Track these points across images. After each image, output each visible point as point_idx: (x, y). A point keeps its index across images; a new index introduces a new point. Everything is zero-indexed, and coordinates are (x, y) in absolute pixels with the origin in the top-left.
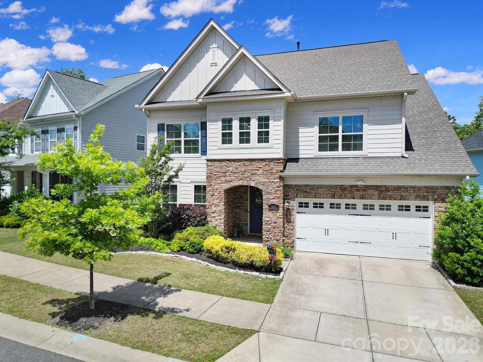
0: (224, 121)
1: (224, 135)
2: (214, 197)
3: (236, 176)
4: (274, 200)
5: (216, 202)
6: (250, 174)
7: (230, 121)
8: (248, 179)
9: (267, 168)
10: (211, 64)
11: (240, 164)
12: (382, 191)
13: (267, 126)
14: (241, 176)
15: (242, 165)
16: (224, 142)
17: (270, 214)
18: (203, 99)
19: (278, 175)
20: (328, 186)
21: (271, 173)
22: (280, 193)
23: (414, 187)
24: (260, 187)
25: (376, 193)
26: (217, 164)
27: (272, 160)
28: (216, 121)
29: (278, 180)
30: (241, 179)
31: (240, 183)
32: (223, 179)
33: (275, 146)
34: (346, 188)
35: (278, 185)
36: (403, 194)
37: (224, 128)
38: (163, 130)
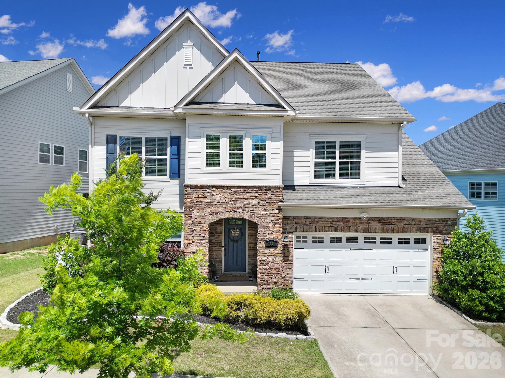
0: (209, 138)
1: (208, 155)
2: (195, 233)
3: (224, 206)
4: (271, 236)
5: (197, 239)
6: (243, 204)
7: (218, 138)
8: (240, 210)
9: (264, 197)
10: (185, 65)
11: (230, 191)
12: (385, 224)
13: (264, 148)
14: (231, 206)
15: (233, 193)
16: (208, 164)
17: (267, 252)
18: (183, 108)
19: (277, 206)
20: (330, 218)
21: (269, 203)
22: (279, 228)
23: (414, 219)
24: (255, 220)
25: (379, 226)
26: (199, 191)
27: (269, 188)
28: (199, 137)
29: (277, 212)
30: (231, 211)
31: (230, 215)
32: (208, 210)
33: (273, 172)
34: (349, 221)
35: (276, 217)
36: (404, 226)
37: (209, 146)
38: (115, 143)
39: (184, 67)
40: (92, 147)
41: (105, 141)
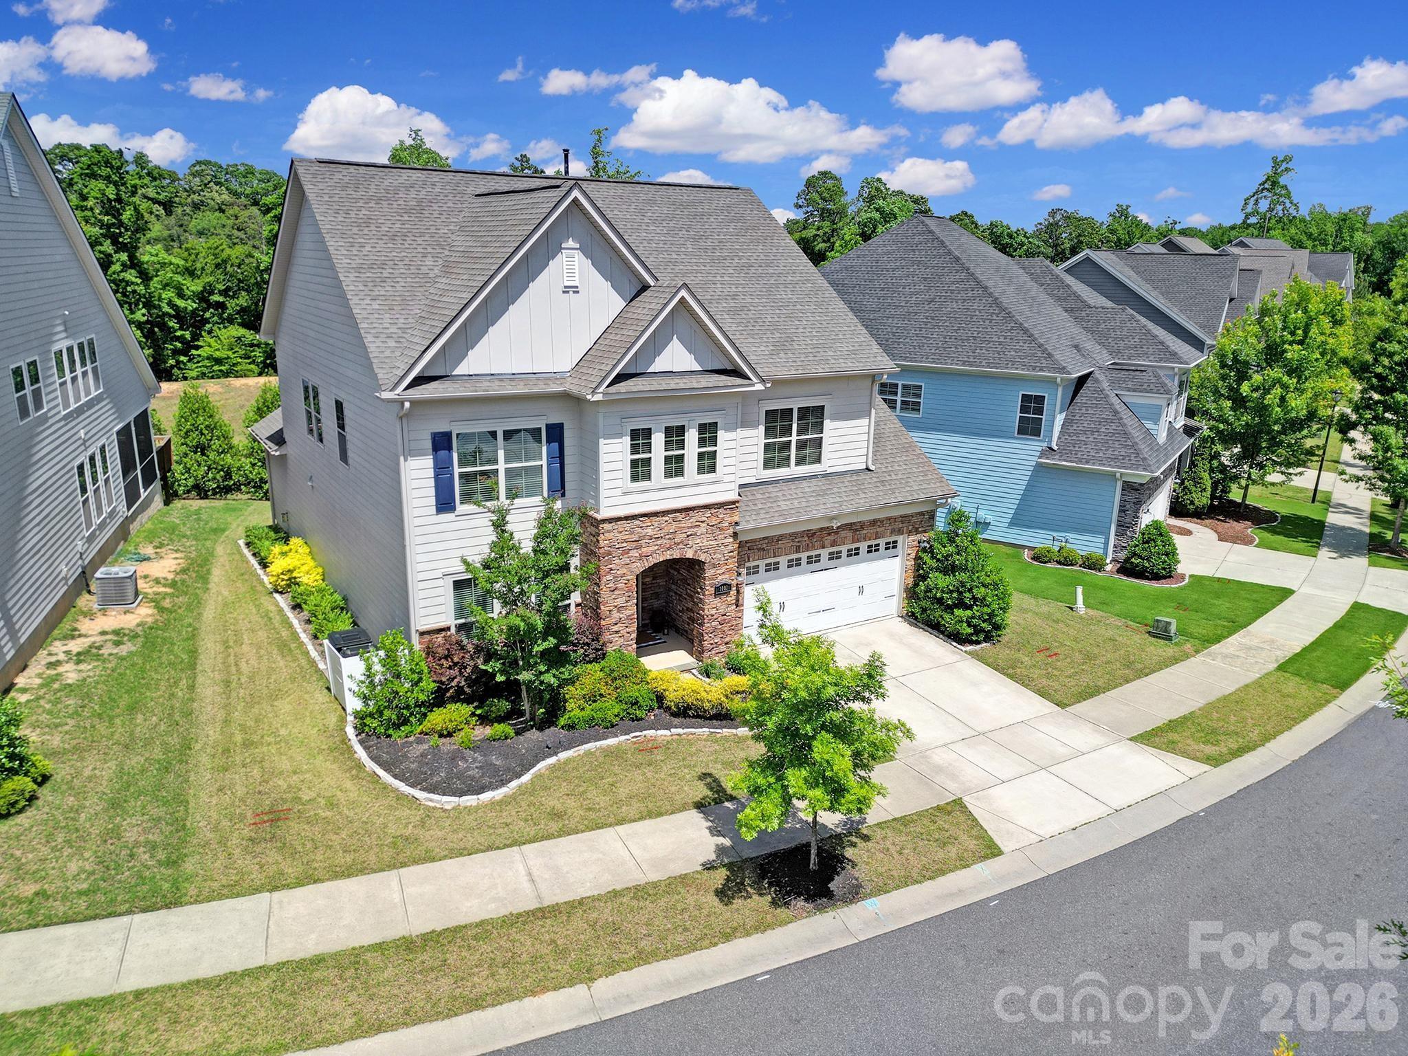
0: (635, 434)
1: (634, 463)
2: (616, 592)
3: (659, 543)
4: (723, 577)
5: (620, 601)
6: (685, 535)
7: (647, 433)
8: (681, 546)
9: (714, 521)
10: (565, 287)
11: (667, 518)
12: (857, 530)
13: (714, 441)
14: (668, 541)
15: (671, 521)
16: (634, 478)
17: (717, 601)
19: (731, 530)
20: (791, 535)
21: (721, 529)
22: (733, 562)
23: (890, 519)
24: (702, 558)
25: (849, 534)
26: (622, 525)
27: (720, 505)
28: (620, 435)
29: (731, 540)
30: (669, 549)
31: (668, 556)
32: (635, 554)
33: (726, 479)
34: (815, 534)
35: (730, 548)
36: (878, 530)
37: (634, 449)
38: (449, 448)
39: (564, 292)
40: (406, 460)
41: (429, 445)
